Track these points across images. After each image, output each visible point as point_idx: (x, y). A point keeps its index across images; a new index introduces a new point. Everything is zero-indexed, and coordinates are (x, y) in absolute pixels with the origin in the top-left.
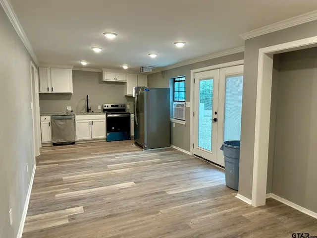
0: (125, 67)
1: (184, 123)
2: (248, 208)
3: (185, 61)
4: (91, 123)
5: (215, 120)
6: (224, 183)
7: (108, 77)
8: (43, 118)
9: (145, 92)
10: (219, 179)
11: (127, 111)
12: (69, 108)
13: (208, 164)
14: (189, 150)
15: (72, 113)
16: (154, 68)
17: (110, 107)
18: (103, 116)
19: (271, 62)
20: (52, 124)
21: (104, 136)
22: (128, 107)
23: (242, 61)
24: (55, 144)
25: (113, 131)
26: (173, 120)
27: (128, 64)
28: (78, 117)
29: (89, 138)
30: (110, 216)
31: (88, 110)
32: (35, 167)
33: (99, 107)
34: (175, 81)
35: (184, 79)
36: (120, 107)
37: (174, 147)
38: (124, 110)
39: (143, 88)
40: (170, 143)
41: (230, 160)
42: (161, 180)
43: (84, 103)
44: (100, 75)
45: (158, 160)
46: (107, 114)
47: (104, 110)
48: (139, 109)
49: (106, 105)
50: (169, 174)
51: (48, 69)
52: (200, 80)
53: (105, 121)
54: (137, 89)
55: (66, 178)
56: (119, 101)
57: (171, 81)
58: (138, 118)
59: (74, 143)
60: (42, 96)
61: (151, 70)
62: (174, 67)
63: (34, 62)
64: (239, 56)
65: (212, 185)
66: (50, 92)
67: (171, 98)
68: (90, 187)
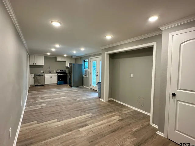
0: (65, 56)
1: (87, 77)
2: (103, 102)
3: (87, 54)
4: (51, 77)
5: (97, 75)
6: (98, 96)
7: (59, 59)
8: (31, 75)
9: (73, 65)
10: (96, 95)
11: (66, 73)
12: (42, 71)
13: (95, 91)
14: (89, 87)
15: (43, 73)
16: (77, 56)
17: (59, 71)
18: (56, 75)
19: (109, 56)
20: (35, 78)
21: (56, 83)
22: (67, 71)
23: (101, 56)
24: (36, 86)
25: (60, 80)
26: (84, 76)
27: (67, 54)
28: (46, 75)
29: (50, 83)
30: (56, 106)
31: (50, 72)
32: (28, 93)
33: (55, 71)
34: (85, 61)
35: (87, 61)
36: (63, 71)
37: (84, 86)
38: (65, 72)
39: (72, 64)
40: (83, 85)
41: (99, 88)
42: (76, 96)
43: (48, 70)
44: (56, 58)
45: (77, 90)
46: (58, 74)
47: (57, 72)
48: (70, 72)
49: (58, 70)
50: (79, 95)
51: (34, 56)
52: (93, 61)
53: (57, 76)
54: (70, 64)
55: (40, 96)
56: (63, 69)
57: (83, 61)
58: (70, 75)
59: (44, 85)
60: (31, 66)
61: (75, 57)
62: (84, 56)
63: (28, 53)
64: (100, 54)
65: (94, 97)
66: (34, 65)
67: (83, 67)
68: (50, 99)
